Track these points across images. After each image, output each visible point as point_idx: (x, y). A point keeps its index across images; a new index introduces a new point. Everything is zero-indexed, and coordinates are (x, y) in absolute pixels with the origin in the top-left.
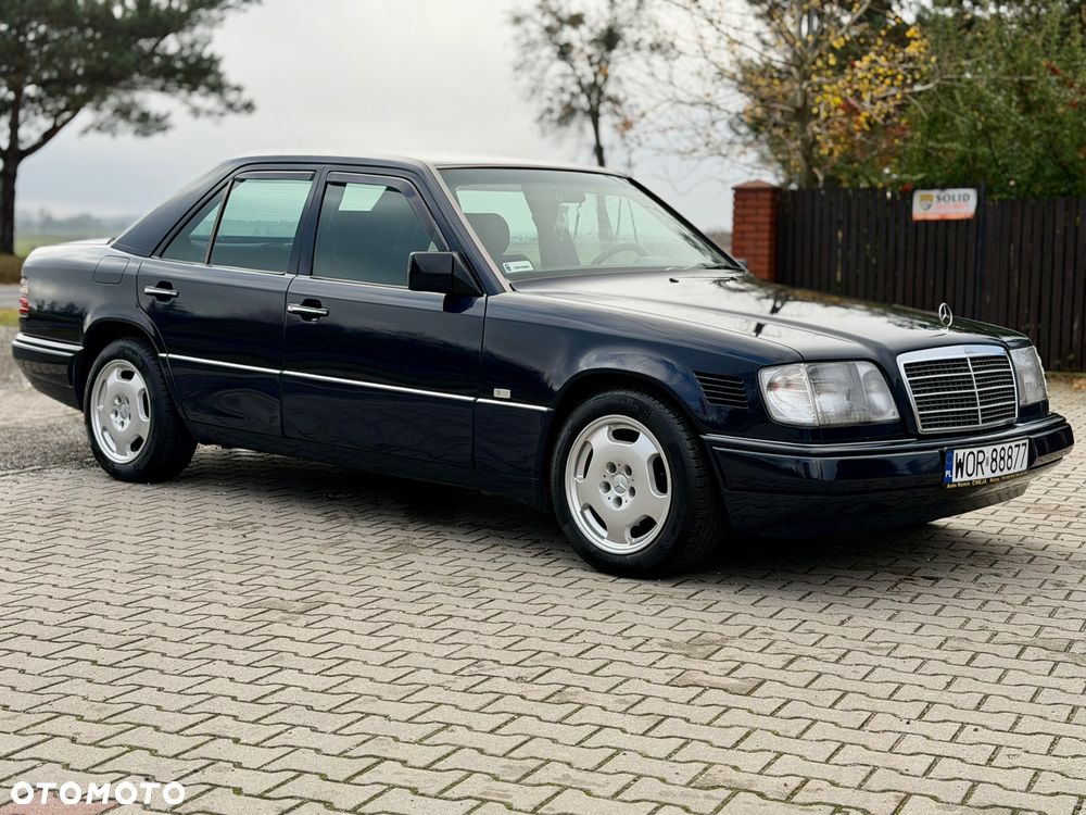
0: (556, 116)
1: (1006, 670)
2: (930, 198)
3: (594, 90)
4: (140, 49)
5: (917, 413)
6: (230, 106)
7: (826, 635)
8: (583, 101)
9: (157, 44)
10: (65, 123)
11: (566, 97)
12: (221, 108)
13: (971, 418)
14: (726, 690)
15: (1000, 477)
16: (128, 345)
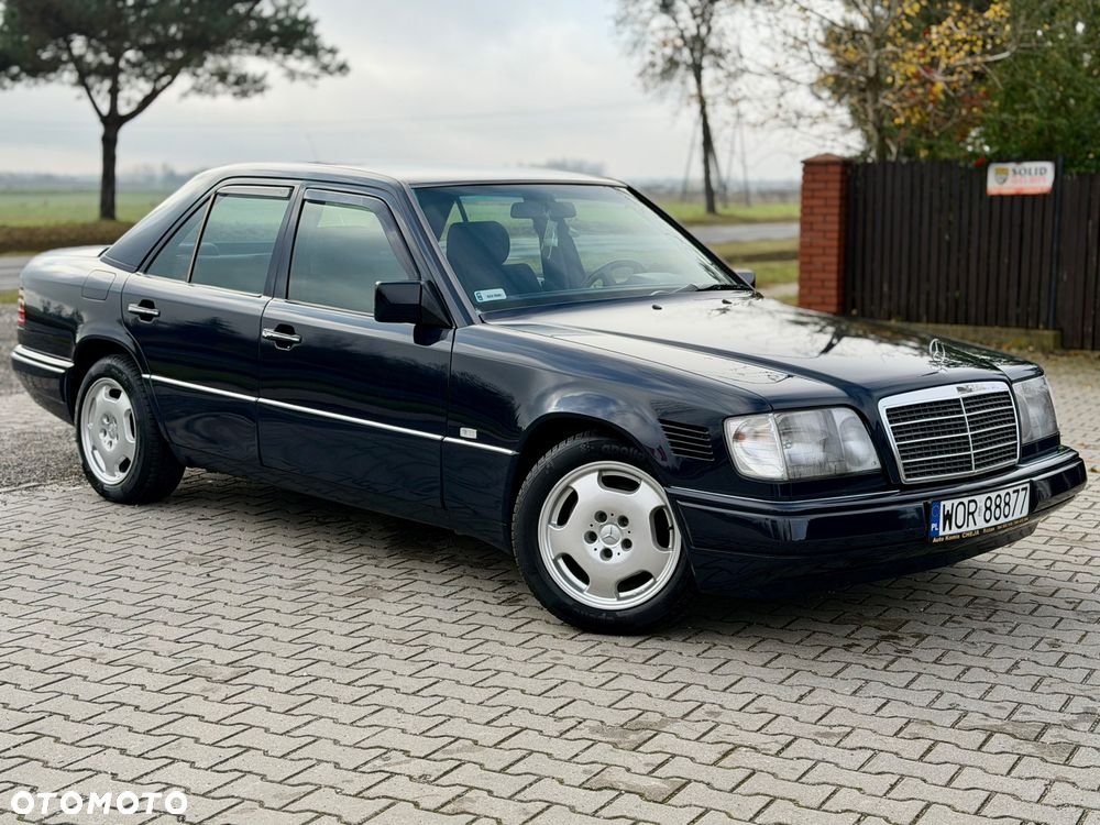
0: (658, 70)
1: (962, 767)
2: (1005, 172)
3: (698, 44)
4: (236, 13)
5: (900, 463)
6: (325, 68)
7: (778, 716)
8: (686, 55)
9: (252, 9)
10: (164, 88)
11: (668, 51)
12: (316, 71)
13: (964, 464)
14: (641, 795)
15: (995, 526)
16: (114, 364)
